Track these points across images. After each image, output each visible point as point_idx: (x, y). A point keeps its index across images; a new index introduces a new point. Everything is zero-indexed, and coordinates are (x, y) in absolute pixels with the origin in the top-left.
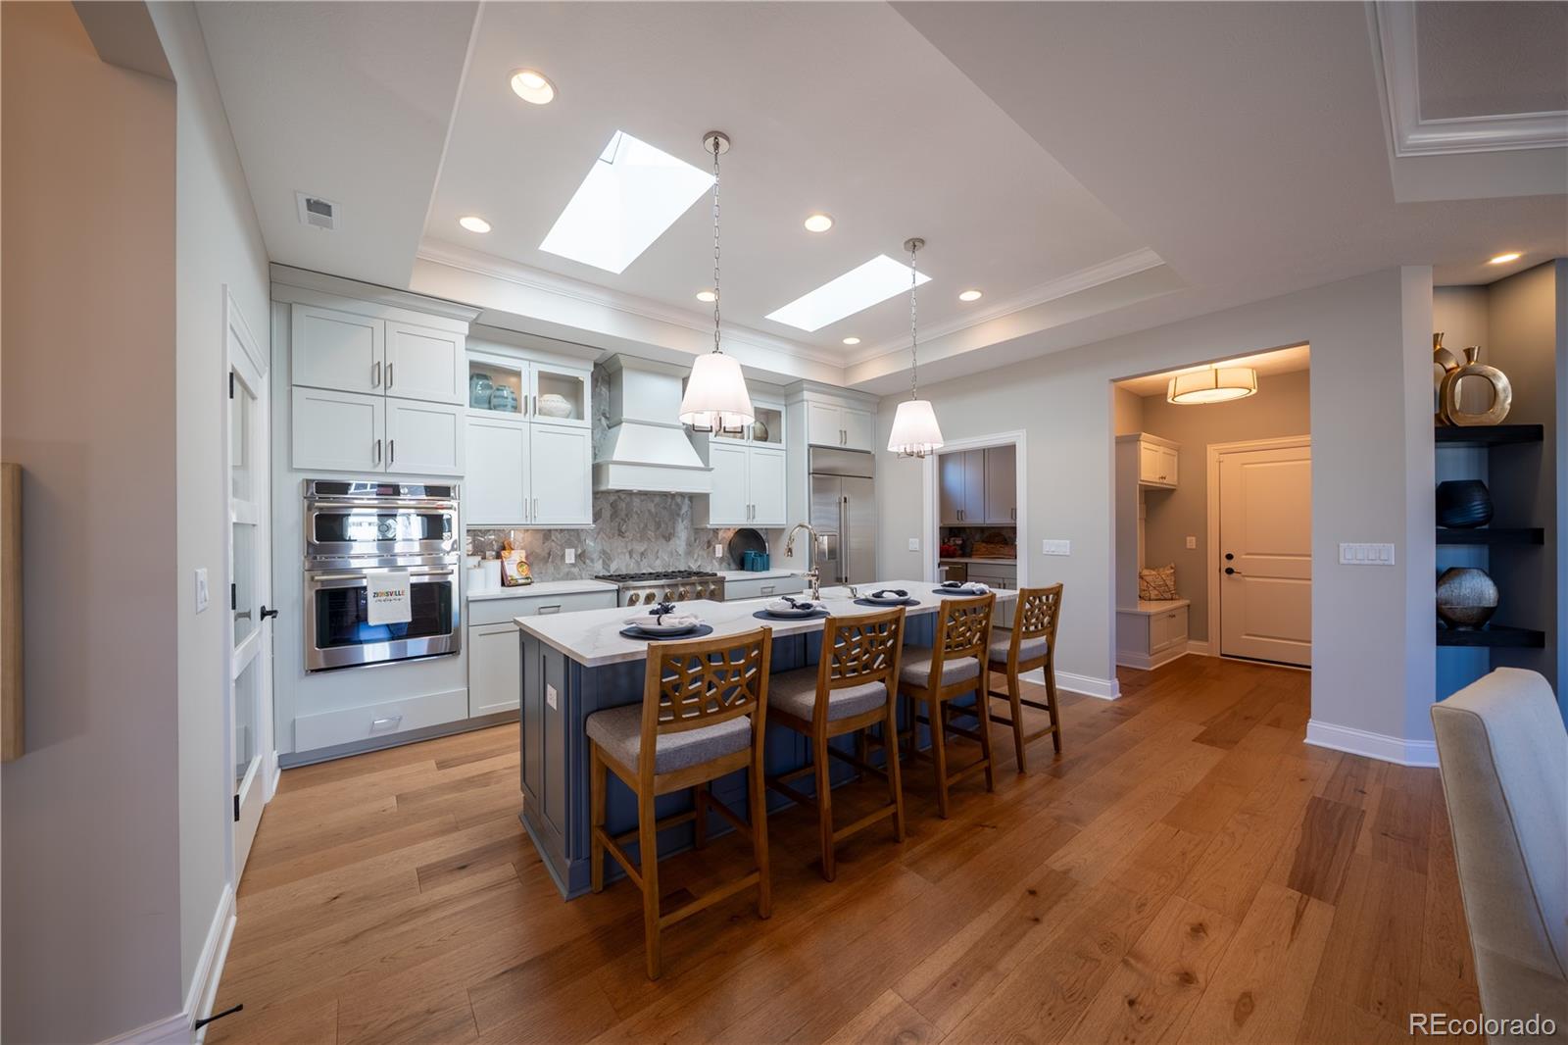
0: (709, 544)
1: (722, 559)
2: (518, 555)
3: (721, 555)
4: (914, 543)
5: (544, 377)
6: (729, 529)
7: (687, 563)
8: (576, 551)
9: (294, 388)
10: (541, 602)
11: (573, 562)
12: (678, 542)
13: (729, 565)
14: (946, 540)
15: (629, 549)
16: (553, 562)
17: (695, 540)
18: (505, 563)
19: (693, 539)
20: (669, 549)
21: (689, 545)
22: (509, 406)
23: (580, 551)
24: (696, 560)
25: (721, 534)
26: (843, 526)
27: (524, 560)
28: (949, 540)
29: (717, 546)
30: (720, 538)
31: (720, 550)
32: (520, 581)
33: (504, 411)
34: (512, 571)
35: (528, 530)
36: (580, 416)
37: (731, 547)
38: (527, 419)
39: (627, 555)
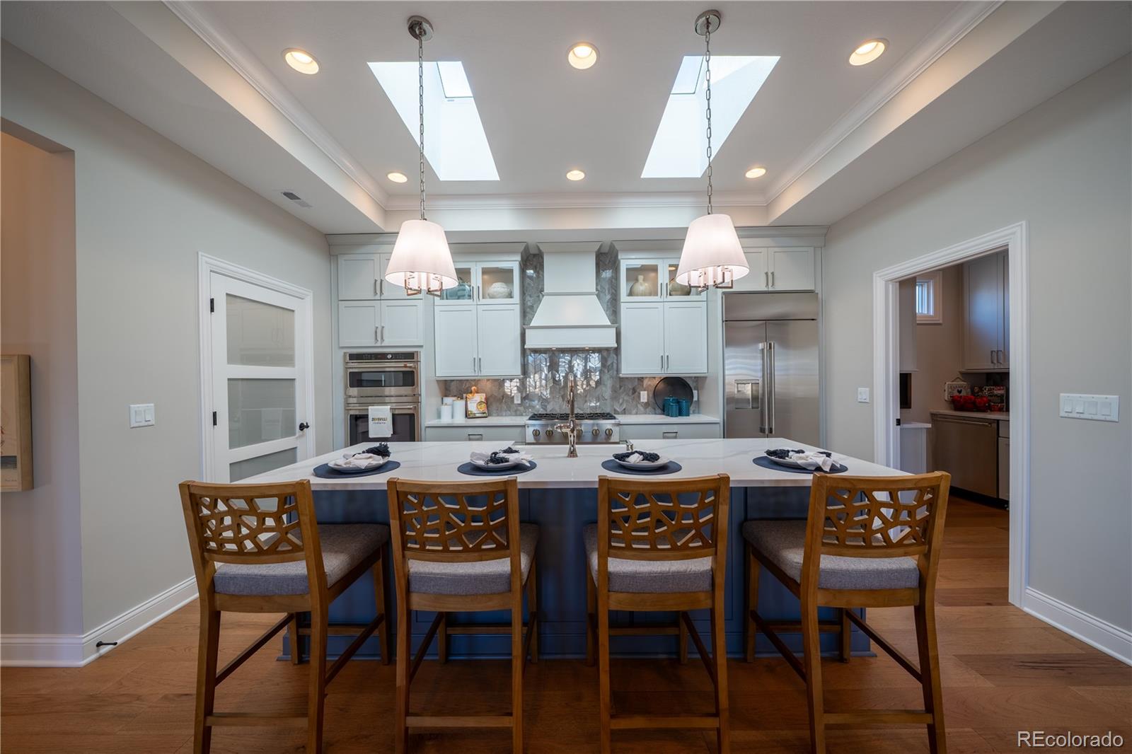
0: (634, 391)
1: (646, 405)
2: (479, 397)
3: (646, 401)
4: (863, 393)
5: (485, 271)
6: (654, 378)
7: (613, 406)
8: (522, 394)
9: (340, 302)
10: (470, 431)
11: (519, 402)
12: (604, 389)
13: (655, 409)
14: (976, 389)
15: (562, 393)
16: (506, 402)
17: (621, 387)
18: (468, 402)
19: (618, 386)
20: (597, 394)
21: (614, 390)
22: (467, 296)
23: (524, 395)
24: (621, 404)
25: (646, 382)
26: (769, 373)
27: (483, 400)
28: (981, 389)
29: (642, 393)
30: (644, 386)
31: (644, 396)
32: (477, 415)
33: (464, 299)
34: (473, 407)
35: (489, 380)
36: (510, 296)
37: (656, 394)
38: (475, 303)
39: (561, 399)
